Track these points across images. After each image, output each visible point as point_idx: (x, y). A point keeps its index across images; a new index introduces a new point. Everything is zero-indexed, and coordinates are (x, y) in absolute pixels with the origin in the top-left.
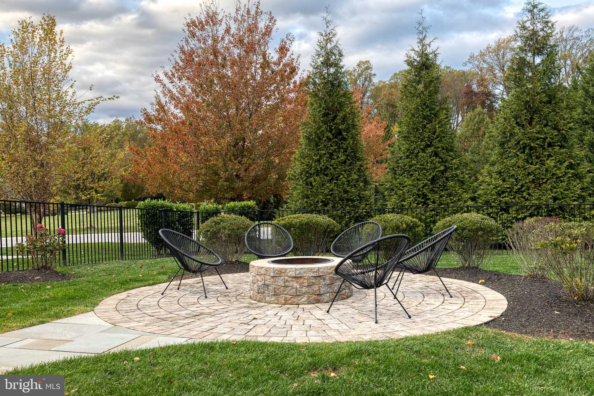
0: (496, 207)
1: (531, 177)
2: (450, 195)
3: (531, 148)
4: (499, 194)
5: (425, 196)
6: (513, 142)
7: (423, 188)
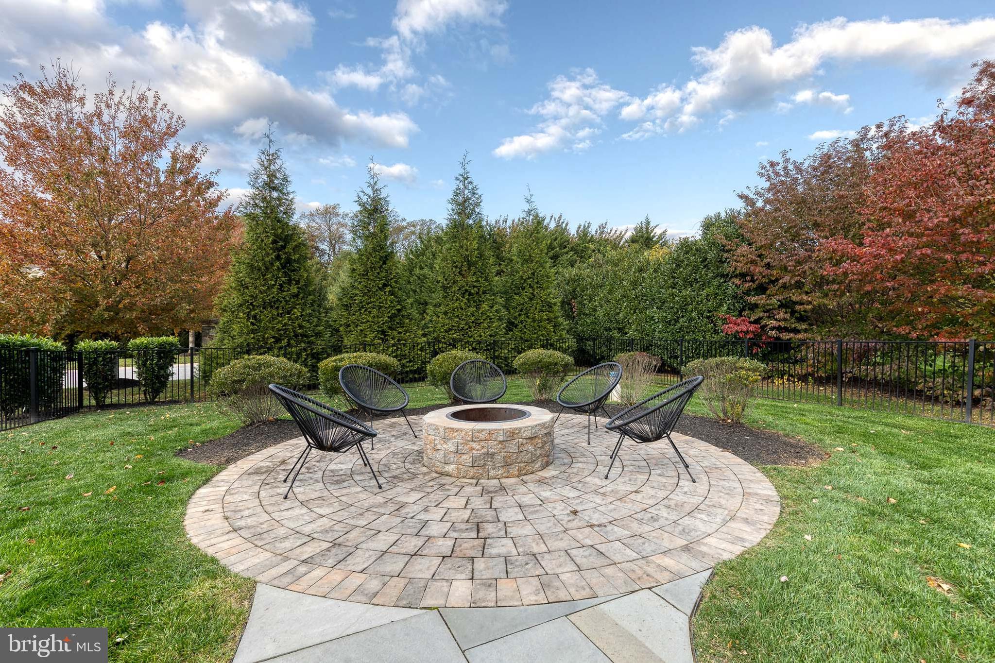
0: (445, 343)
1: (473, 318)
2: (406, 332)
3: (470, 294)
4: (446, 331)
6: (455, 288)
7: (383, 324)
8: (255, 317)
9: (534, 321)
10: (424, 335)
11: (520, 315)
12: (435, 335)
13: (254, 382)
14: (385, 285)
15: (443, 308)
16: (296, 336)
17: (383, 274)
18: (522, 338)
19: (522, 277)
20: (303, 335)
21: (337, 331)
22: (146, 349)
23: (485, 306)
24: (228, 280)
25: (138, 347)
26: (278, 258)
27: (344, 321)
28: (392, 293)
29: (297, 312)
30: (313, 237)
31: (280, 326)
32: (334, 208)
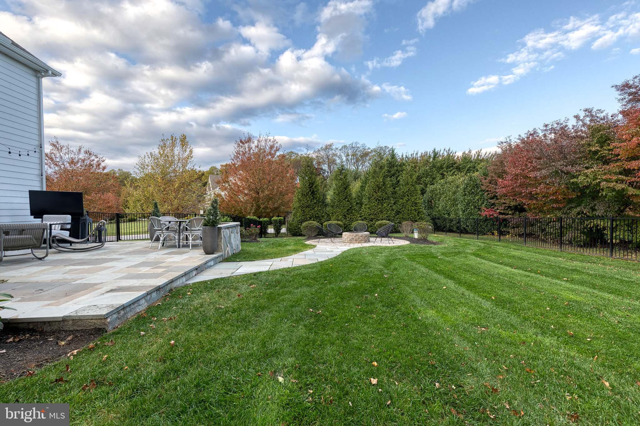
1: (380, 210)
2: (353, 215)
3: (379, 200)
4: (369, 215)
5: (345, 216)
6: (373, 198)
8: (303, 211)
9: (408, 211)
10: (360, 217)
11: (402, 208)
12: (365, 216)
13: (310, 227)
14: (346, 198)
15: (368, 206)
16: (316, 217)
17: (345, 194)
18: (403, 218)
19: (403, 192)
20: (318, 217)
21: (329, 215)
22: (276, 221)
23: (385, 205)
24: (295, 199)
25: (274, 220)
26: (310, 190)
27: (331, 212)
28: (348, 201)
29: (316, 209)
30: (319, 163)
31: (311, 214)
32: (330, 146)
